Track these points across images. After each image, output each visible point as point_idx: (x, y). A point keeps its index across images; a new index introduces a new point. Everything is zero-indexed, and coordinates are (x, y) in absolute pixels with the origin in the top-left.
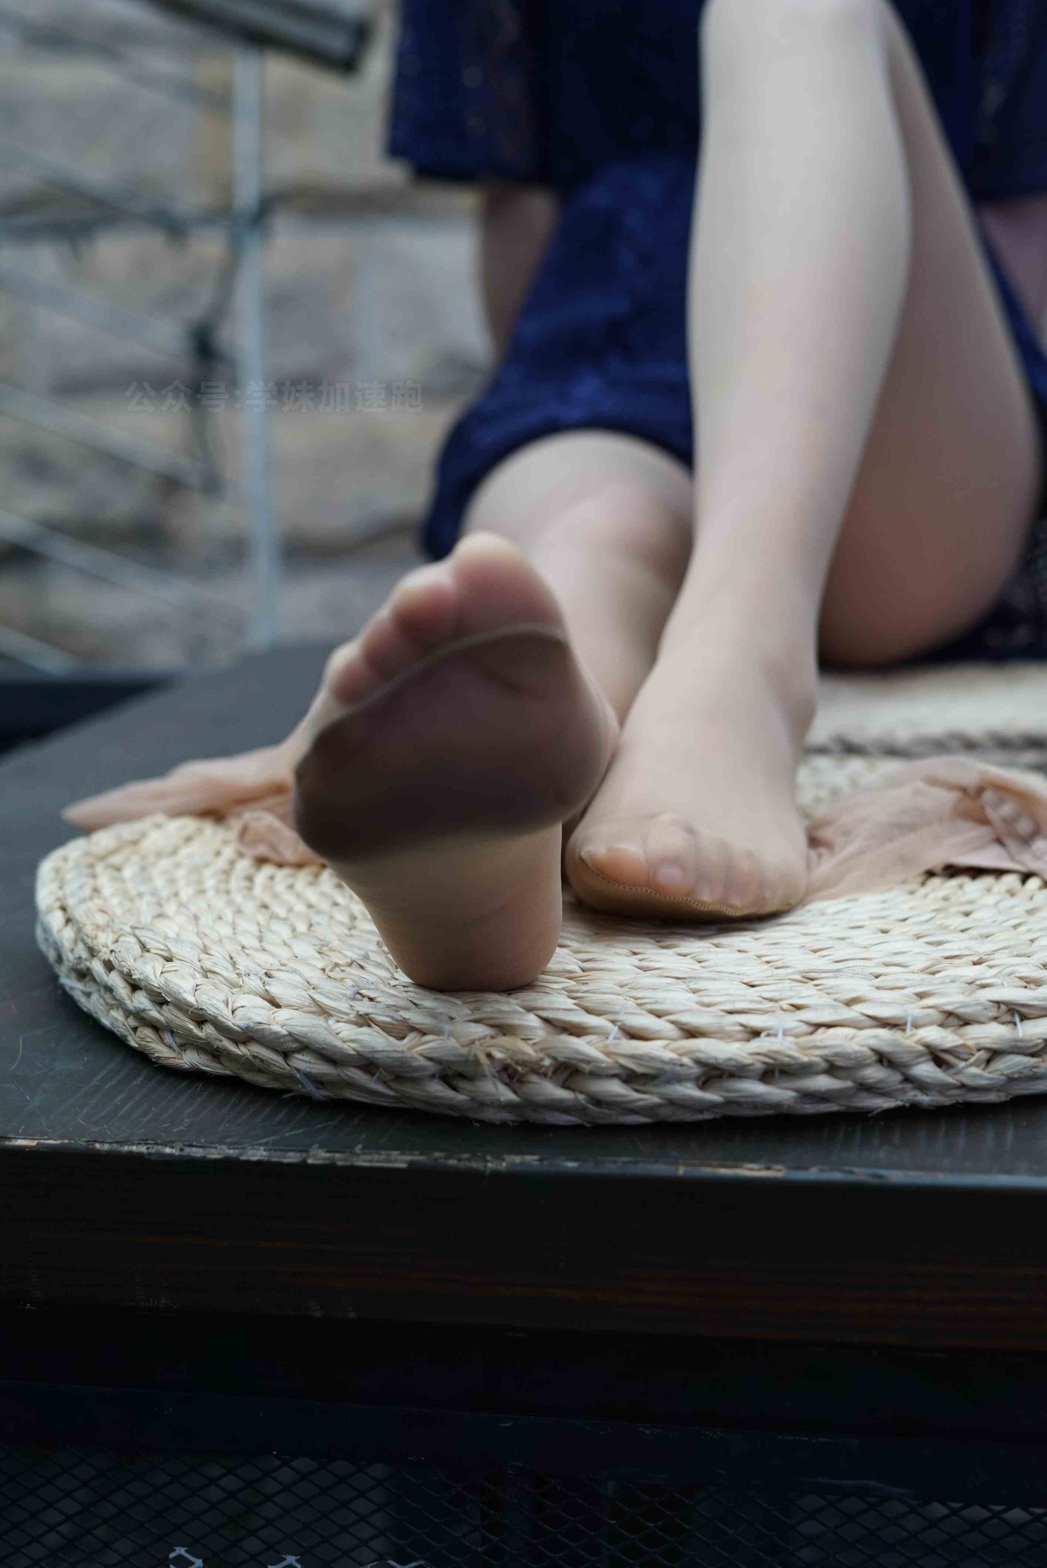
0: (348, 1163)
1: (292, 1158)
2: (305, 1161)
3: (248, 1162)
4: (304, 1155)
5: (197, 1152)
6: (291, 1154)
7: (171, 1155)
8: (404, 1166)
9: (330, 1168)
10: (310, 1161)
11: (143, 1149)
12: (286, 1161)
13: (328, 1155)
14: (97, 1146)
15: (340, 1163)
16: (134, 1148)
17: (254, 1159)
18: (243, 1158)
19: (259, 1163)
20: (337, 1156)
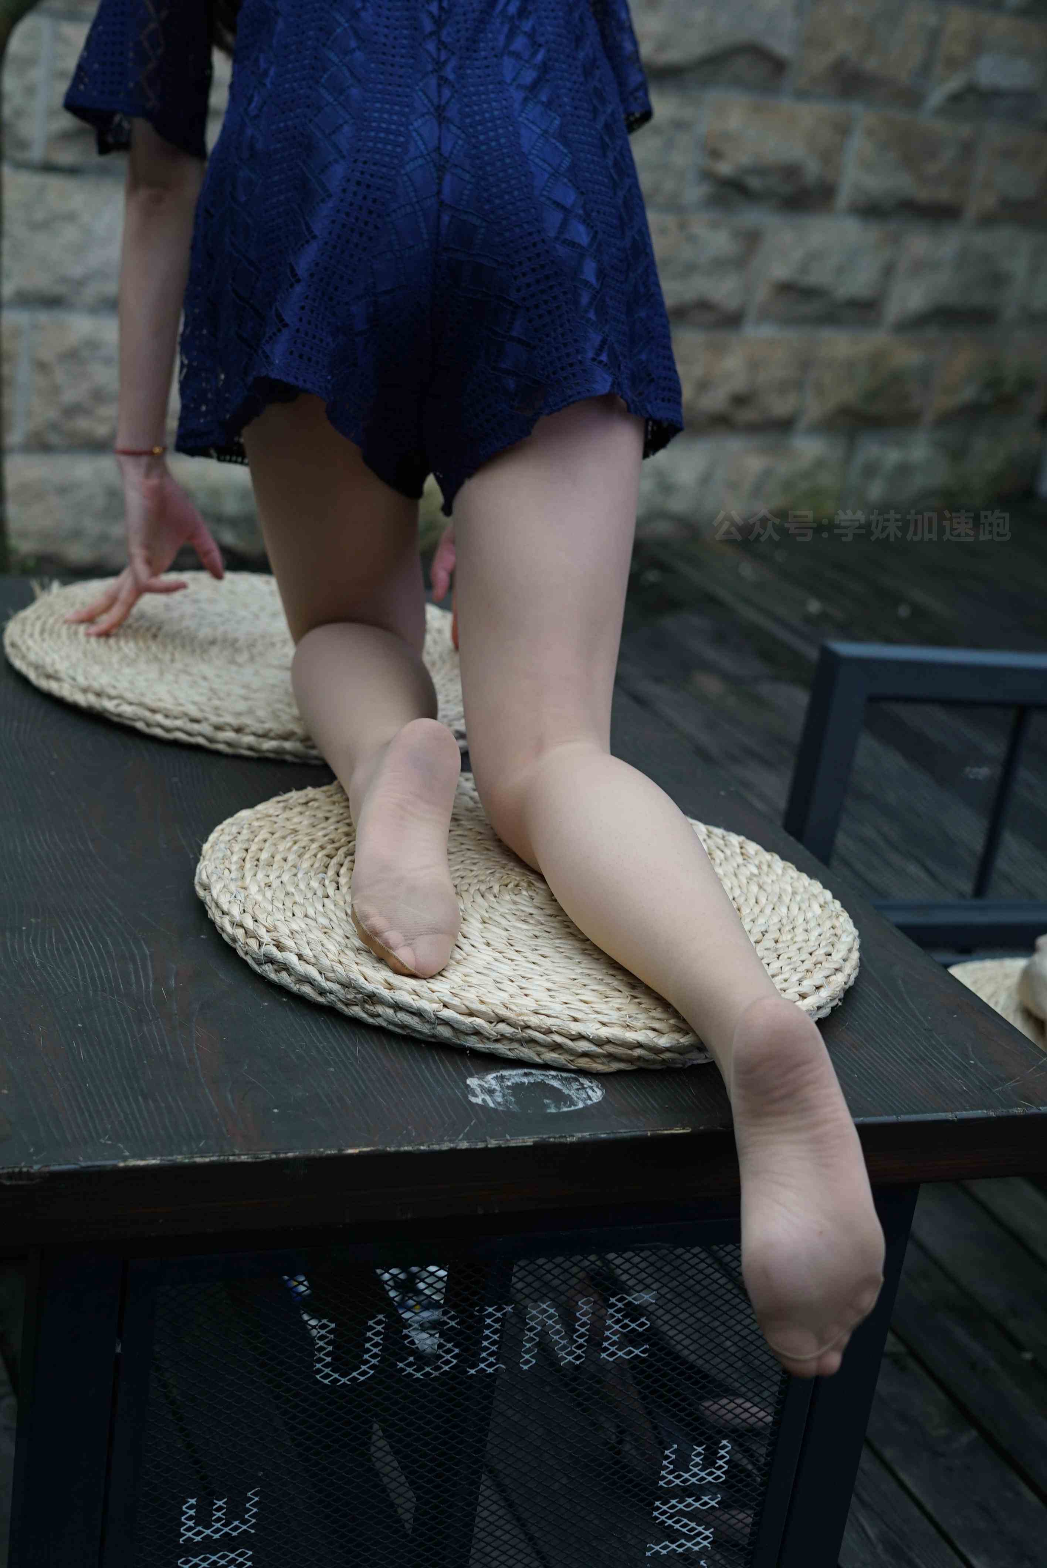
0: (506, 1145)
1: (481, 1145)
2: (487, 1146)
3: (461, 1150)
4: (485, 1143)
5: (436, 1147)
6: (479, 1143)
7: (424, 1150)
8: (531, 1144)
9: (499, 1149)
10: (489, 1146)
11: (410, 1148)
12: (478, 1147)
13: (496, 1142)
14: (388, 1149)
15: (503, 1146)
16: (406, 1148)
17: (464, 1148)
18: (458, 1148)
19: (466, 1150)
20: (501, 1142)
